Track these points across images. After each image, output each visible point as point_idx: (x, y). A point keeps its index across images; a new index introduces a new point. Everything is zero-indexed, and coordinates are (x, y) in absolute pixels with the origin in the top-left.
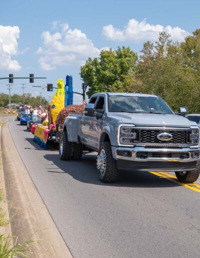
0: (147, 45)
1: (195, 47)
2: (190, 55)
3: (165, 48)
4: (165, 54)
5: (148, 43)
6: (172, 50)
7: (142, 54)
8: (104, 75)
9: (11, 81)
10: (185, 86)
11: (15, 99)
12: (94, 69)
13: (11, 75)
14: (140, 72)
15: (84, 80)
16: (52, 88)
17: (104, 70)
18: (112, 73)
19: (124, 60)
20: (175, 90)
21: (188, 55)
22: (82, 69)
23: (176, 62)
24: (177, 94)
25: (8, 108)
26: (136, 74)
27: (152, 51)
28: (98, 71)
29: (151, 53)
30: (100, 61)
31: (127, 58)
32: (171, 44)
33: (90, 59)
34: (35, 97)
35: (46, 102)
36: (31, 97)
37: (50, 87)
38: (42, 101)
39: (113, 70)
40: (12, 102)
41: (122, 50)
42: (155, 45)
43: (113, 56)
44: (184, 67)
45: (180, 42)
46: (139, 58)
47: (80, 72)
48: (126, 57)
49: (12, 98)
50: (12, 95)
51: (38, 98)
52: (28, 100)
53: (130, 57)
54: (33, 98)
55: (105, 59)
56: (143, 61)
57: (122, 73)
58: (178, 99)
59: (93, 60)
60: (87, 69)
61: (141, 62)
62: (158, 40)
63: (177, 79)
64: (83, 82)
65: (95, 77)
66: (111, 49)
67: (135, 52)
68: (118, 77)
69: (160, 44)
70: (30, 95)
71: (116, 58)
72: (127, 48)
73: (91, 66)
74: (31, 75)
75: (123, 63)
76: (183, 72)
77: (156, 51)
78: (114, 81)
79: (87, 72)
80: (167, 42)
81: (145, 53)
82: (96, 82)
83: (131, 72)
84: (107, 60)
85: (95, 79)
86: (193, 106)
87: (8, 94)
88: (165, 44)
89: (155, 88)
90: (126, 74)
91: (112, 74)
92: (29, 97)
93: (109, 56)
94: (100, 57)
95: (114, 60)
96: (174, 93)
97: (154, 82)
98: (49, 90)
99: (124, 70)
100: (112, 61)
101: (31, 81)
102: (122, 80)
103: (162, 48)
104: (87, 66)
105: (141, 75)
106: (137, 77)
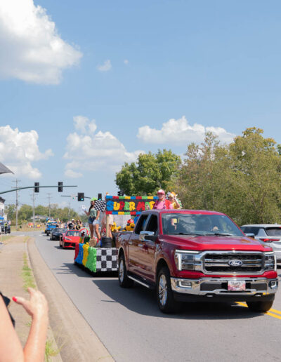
0: (192, 148)
1: (245, 148)
2: (240, 158)
3: (212, 149)
4: (212, 157)
5: (193, 144)
6: (219, 153)
7: (187, 157)
8: (143, 182)
9: (37, 190)
10: (237, 192)
11: (39, 211)
12: (131, 175)
13: (36, 184)
14: (184, 178)
15: (120, 188)
16: (83, 197)
17: (143, 176)
18: (152, 178)
19: (166, 164)
20: (225, 197)
21: (238, 157)
22: (117, 176)
23: (225, 166)
24: (228, 203)
25: (31, 221)
26: (180, 179)
27: (198, 154)
28: (136, 177)
29: (196, 156)
30: (137, 166)
31: (169, 162)
32: (219, 145)
33: (126, 165)
34: (63, 209)
35: (75, 213)
36: (57, 208)
37: (81, 197)
38: (71, 212)
39: (153, 176)
40: (36, 215)
41: (162, 153)
42: (201, 147)
43: (153, 160)
44: (235, 171)
45: (228, 144)
46: (183, 162)
47: (116, 179)
48: (167, 161)
49: (35, 209)
50: (36, 206)
51: (66, 209)
52: (54, 211)
53: (172, 160)
54: (60, 209)
55: (144, 163)
56: (186, 165)
57: (163, 179)
58: (229, 208)
59: (129, 165)
60: (123, 175)
61: (185, 167)
62: (204, 142)
63: (227, 185)
64: (119, 190)
65: (132, 184)
66: (150, 152)
67: (177, 155)
68: (159, 183)
69: (207, 145)
70: (57, 205)
71: (156, 162)
72: (167, 150)
73: (128, 172)
74: (60, 183)
75: (165, 168)
76: (234, 176)
77: (203, 154)
78: (154, 188)
79: (123, 178)
80: (214, 143)
81: (190, 156)
82: (133, 190)
83: (173, 179)
84: (146, 165)
85: (132, 186)
86: (247, 215)
87: (32, 205)
88: (212, 145)
89: (203, 195)
90: (168, 180)
91: (152, 181)
92: (55, 208)
93: (148, 161)
94: (138, 161)
95: (154, 164)
96: (224, 201)
97: (201, 189)
98: (79, 200)
99: (166, 175)
100: (151, 166)
101: (60, 190)
102: (164, 187)
103: (208, 150)
104: (123, 172)
105: (185, 181)
106: (182, 184)
